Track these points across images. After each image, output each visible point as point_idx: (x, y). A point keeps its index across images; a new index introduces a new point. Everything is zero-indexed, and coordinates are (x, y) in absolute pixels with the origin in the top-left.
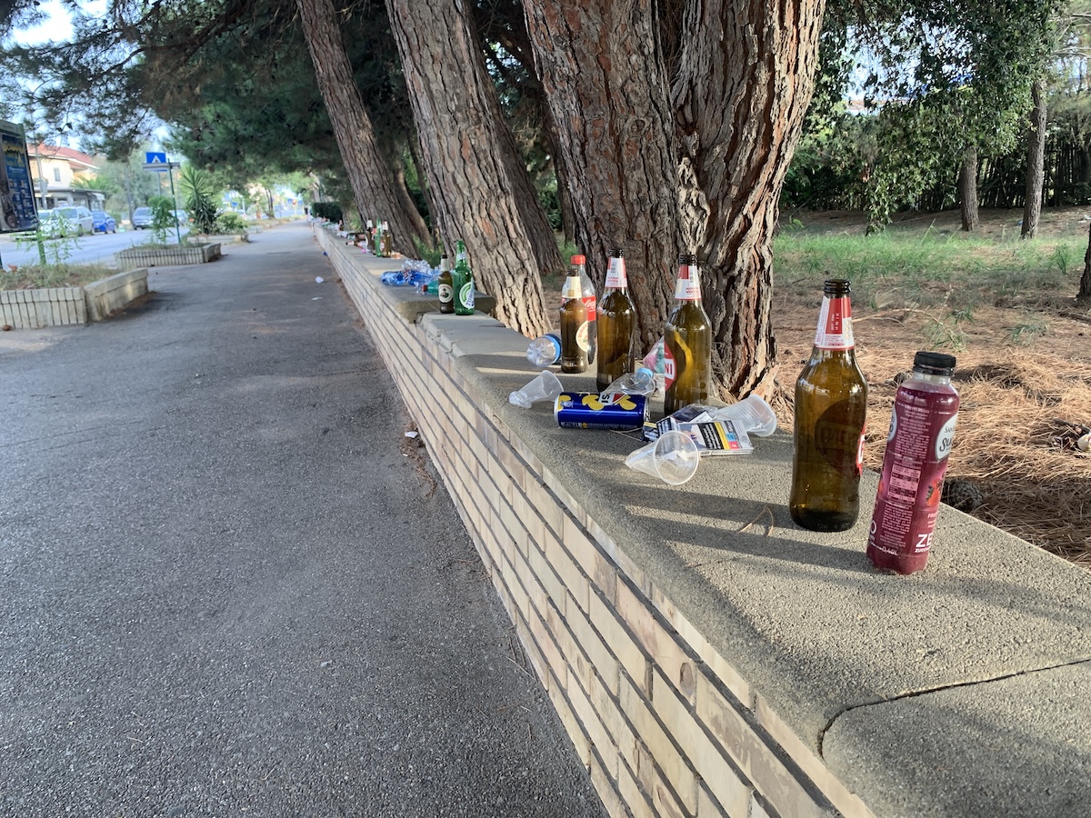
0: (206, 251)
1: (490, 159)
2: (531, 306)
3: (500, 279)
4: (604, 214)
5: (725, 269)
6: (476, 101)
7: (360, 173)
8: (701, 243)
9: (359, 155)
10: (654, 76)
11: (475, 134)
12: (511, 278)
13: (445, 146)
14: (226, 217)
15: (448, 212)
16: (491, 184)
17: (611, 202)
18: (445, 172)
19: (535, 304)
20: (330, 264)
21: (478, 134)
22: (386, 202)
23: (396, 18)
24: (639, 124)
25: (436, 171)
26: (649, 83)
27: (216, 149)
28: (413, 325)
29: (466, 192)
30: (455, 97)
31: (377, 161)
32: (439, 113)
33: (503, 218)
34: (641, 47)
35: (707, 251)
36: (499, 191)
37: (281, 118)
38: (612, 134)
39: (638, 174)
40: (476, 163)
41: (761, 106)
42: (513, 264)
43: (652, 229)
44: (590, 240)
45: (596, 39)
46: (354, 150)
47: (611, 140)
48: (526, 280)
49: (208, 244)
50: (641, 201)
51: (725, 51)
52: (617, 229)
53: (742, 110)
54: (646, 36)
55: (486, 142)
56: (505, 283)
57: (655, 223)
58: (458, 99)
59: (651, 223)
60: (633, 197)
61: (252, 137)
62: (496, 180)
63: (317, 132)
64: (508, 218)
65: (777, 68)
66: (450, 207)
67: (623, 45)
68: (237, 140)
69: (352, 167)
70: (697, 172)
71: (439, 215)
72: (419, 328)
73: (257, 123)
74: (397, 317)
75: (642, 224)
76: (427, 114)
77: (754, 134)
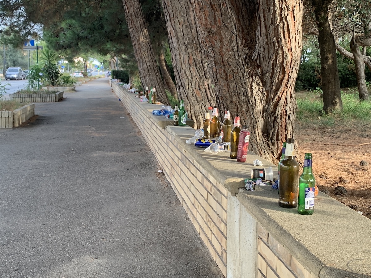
0: (57, 96)
1: (201, 64)
3: (203, 115)
4: (223, 95)
5: (273, 114)
6: (197, 40)
7: (143, 62)
8: (264, 104)
9: (143, 53)
10: (237, 57)
11: (195, 54)
13: (182, 58)
14: (64, 77)
15: (182, 86)
16: (201, 75)
17: (225, 92)
18: (181, 69)
20: (123, 105)
21: (197, 54)
22: (155, 76)
23: (165, 6)
24: (233, 70)
25: (178, 69)
26: (236, 59)
27: (66, 42)
28: (163, 129)
29: (190, 78)
30: (187, 39)
31: (152, 56)
32: (180, 46)
33: (205, 89)
34: (233, 49)
35: (266, 107)
36: (204, 78)
37: (102, 27)
38: (224, 72)
39: (233, 84)
40: (195, 66)
41: (280, 62)
43: (238, 100)
44: (220, 102)
45: (219, 48)
46: (141, 50)
47: (224, 74)
49: (58, 92)
50: (234, 92)
51: (268, 44)
52: (227, 100)
53: (275, 62)
54: (234, 47)
55: (200, 57)
57: (239, 98)
58: (189, 40)
59: (238, 98)
60: (232, 90)
61: (86, 37)
62: (203, 73)
63: (119, 35)
64: (207, 89)
65: (284, 50)
66: (183, 84)
67: (227, 49)
68: (78, 38)
69: (139, 58)
70: (262, 81)
71: (178, 87)
72: (165, 130)
73: (89, 30)
74: (157, 128)
75: (234, 98)
76: (175, 45)
77: (279, 70)
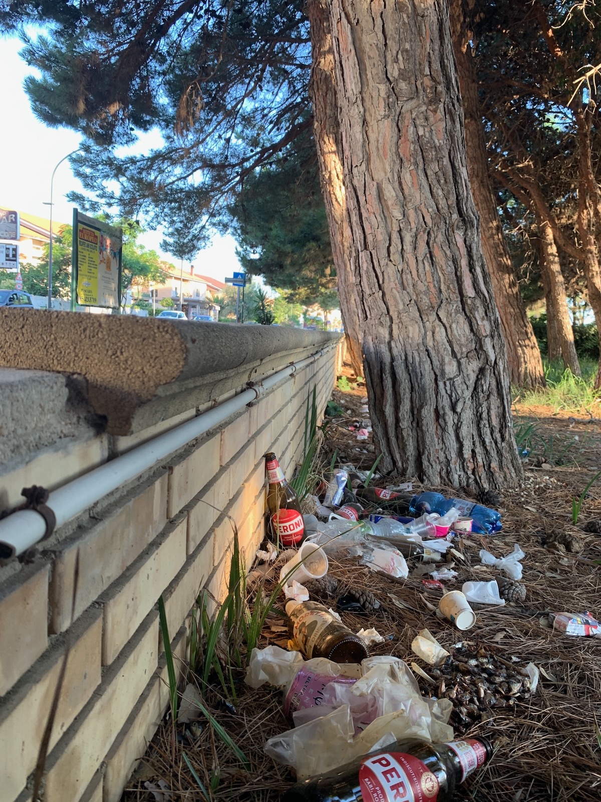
2: (485, 415)
3: (436, 364)
12: (455, 364)
13: (373, 136)
15: (366, 247)
16: (442, 203)
18: (368, 179)
19: (493, 413)
21: (432, 119)
25: (355, 182)
29: (397, 214)
30: (400, 56)
32: (370, 86)
33: (455, 261)
36: (455, 216)
40: (421, 165)
42: (463, 340)
48: (482, 371)
56: (443, 372)
58: (406, 60)
64: (464, 262)
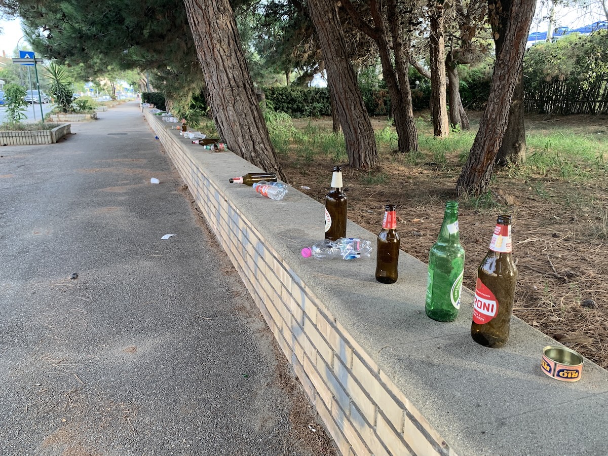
0: (54, 133)
7: (218, 68)
9: (218, 46)
14: (80, 101)
46: (212, 38)
49: (58, 125)
69: (209, 60)
